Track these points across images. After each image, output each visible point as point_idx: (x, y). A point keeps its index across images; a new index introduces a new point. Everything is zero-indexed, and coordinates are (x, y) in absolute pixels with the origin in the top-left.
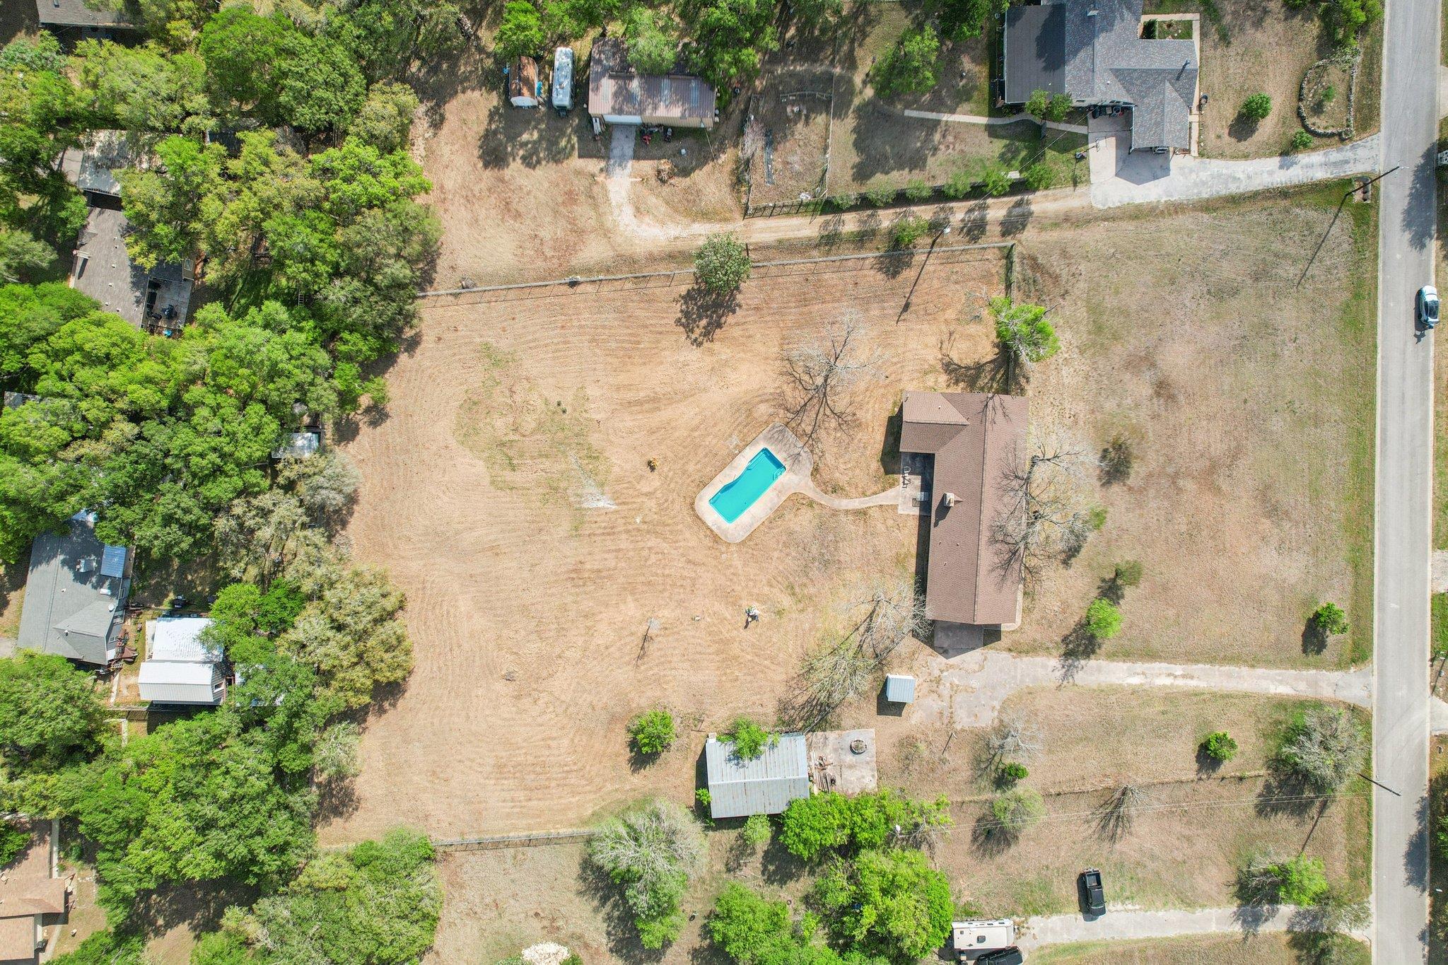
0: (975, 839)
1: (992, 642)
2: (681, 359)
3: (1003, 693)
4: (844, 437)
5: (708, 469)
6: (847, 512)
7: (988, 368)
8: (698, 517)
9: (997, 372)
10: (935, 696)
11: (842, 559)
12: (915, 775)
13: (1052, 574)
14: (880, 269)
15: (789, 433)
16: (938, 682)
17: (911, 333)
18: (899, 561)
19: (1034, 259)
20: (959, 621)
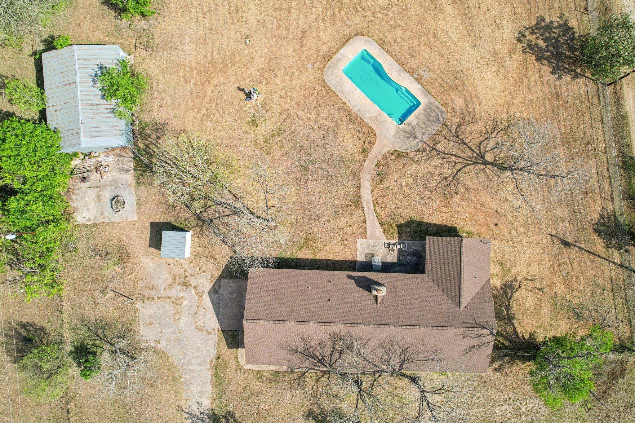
0: (23, 326)
1: (226, 339)
2: (504, 22)
3: (174, 351)
4: (434, 183)
5: (397, 49)
6: (358, 187)
7: (509, 328)
8: (349, 39)
9: (505, 338)
10: (170, 281)
11: (310, 182)
12: (90, 262)
13: (298, 400)
14: (602, 217)
15: (436, 127)
16: (184, 284)
17: (540, 248)
18: (309, 241)
19: (622, 374)
20: (247, 303)
